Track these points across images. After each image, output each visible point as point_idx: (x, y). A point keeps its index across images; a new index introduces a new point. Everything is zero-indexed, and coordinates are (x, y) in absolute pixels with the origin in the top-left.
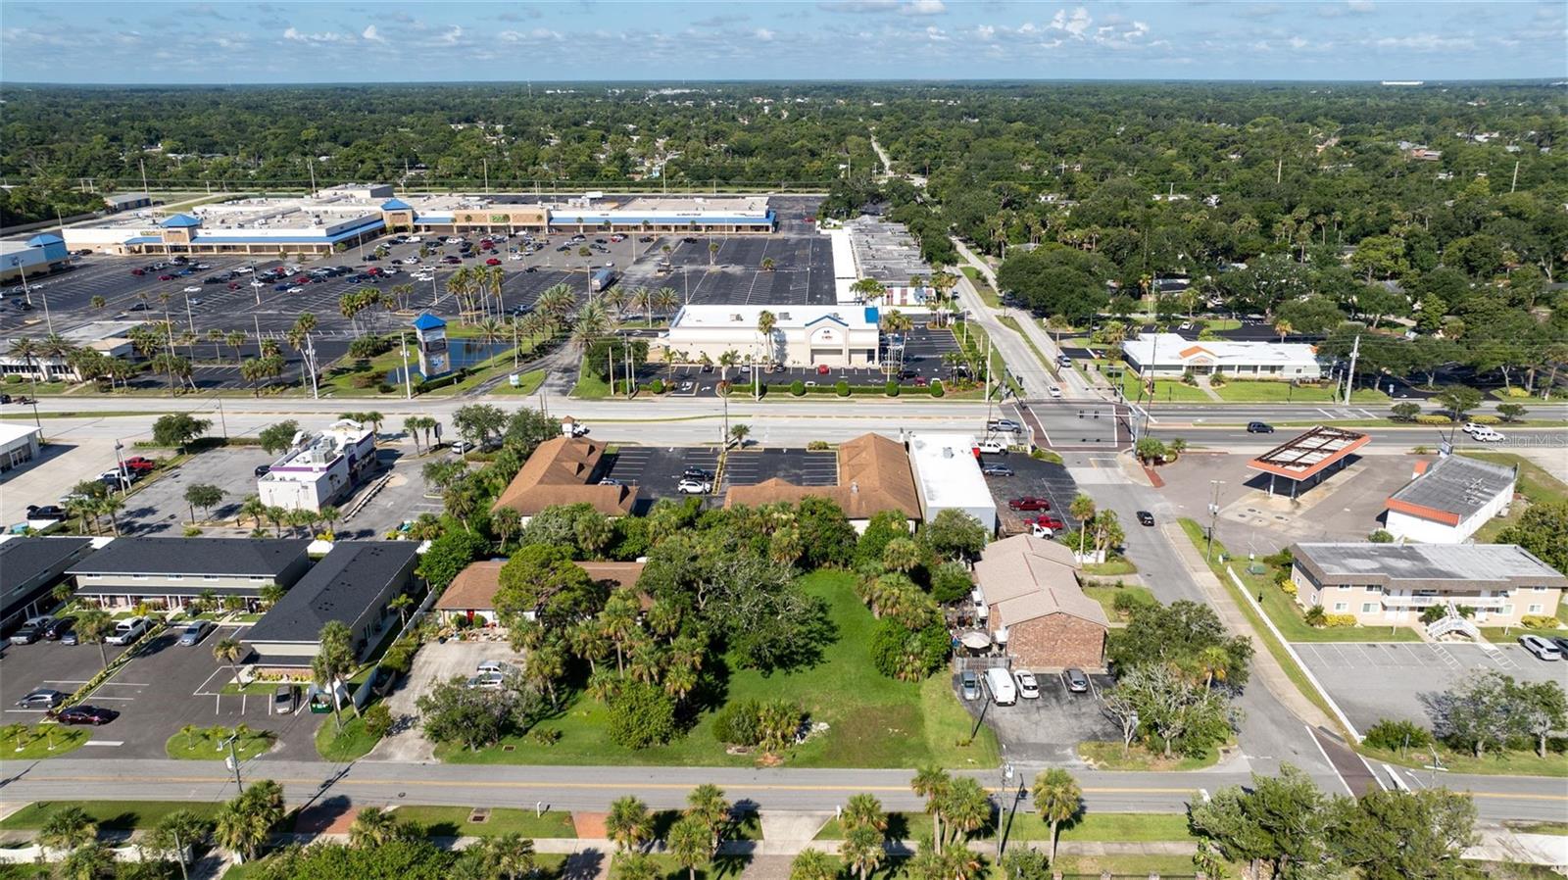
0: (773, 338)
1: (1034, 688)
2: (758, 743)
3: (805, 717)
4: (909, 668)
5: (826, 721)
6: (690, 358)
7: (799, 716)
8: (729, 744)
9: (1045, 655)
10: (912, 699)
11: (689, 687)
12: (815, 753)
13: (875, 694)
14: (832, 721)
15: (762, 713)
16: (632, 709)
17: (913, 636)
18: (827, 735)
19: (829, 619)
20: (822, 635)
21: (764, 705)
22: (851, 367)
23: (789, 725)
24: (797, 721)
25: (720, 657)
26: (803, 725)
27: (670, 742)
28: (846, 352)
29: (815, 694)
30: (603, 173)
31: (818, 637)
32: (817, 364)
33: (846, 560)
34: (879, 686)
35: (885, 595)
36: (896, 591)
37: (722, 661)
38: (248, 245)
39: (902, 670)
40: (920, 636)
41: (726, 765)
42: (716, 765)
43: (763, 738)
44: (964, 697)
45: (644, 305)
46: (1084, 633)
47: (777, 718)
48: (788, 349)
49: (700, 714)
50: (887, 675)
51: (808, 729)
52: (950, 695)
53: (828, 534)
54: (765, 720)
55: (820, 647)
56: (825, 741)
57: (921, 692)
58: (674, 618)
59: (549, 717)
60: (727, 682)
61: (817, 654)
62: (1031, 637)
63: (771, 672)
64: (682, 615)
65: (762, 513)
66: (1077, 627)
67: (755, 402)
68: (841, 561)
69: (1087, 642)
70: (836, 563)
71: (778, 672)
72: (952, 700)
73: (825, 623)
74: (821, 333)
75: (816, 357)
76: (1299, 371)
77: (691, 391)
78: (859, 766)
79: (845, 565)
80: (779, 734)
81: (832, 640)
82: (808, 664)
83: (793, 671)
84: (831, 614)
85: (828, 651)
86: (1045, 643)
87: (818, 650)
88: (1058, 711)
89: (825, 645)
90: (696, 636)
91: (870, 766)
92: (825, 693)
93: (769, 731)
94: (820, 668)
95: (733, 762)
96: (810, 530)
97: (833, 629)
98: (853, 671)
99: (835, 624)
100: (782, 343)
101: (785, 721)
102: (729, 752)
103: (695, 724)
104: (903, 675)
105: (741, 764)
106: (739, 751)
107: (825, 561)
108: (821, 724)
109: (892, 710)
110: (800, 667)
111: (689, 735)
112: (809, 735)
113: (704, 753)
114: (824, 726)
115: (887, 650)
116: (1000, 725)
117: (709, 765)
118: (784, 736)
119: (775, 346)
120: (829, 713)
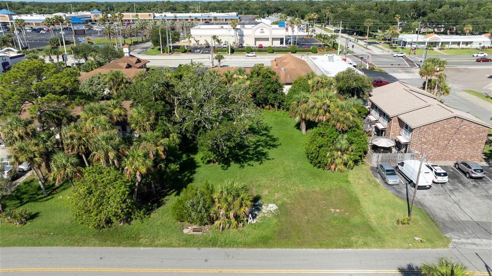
0: (237, 33)
1: (445, 175)
2: (213, 223)
3: (256, 199)
4: (338, 161)
5: (274, 202)
6: (200, 43)
7: (251, 198)
8: (187, 223)
9: (438, 152)
10: (344, 185)
11: (144, 170)
12: (266, 233)
13: (313, 181)
14: (280, 202)
15: (215, 196)
16: (90, 193)
17: (340, 137)
18: (276, 215)
19: (270, 134)
20: (266, 143)
21: (218, 188)
22: (273, 46)
23: (241, 206)
24: (249, 203)
25: (192, 156)
26: (254, 206)
27: (133, 222)
28: (270, 40)
29: (264, 181)
30: (178, 10)
31: (264, 144)
32: (257, 45)
33: (280, 103)
34: (314, 175)
35: (318, 104)
36: (328, 102)
37: (192, 159)
38: (34, 22)
39: (332, 163)
40: (346, 136)
41: (179, 246)
42: (170, 245)
43: (217, 218)
44: (386, 183)
45: (183, 29)
46: (472, 134)
47: (230, 199)
48: (245, 39)
49: (167, 197)
50: (319, 167)
51: (259, 210)
52: (375, 182)
53: (268, 86)
54: (219, 202)
55: (265, 150)
56: (275, 221)
57: (350, 179)
58: (148, 120)
59: (36, 201)
60: (194, 173)
61: (264, 154)
62: (431, 138)
63: (229, 166)
64: (156, 119)
65: (227, 76)
66: (467, 129)
67: (229, 55)
68: (276, 104)
69: (473, 141)
70: (273, 106)
71: (234, 166)
72: (377, 185)
73: (268, 136)
74: (259, 30)
75: (257, 42)
76: (480, 44)
77: (199, 52)
78: (310, 245)
79: (279, 107)
80: (231, 214)
81: (274, 146)
82: (258, 160)
83: (246, 165)
84: (271, 132)
85: (272, 153)
86: (440, 143)
87: (264, 151)
88: (468, 192)
89: (269, 149)
90: (168, 137)
91: (321, 246)
92: (271, 180)
93: (222, 212)
94: (266, 163)
95: (188, 242)
96: (257, 83)
97: (274, 140)
98: (292, 165)
99: (275, 137)
100: (242, 35)
101: (237, 202)
102: (185, 231)
103: (158, 206)
104: (333, 167)
105: (194, 244)
106: (194, 230)
107: (266, 105)
108: (271, 205)
109: (329, 193)
110: (251, 162)
111: (152, 215)
112: (260, 215)
113: (161, 232)
114: (273, 207)
115: (320, 147)
116: (426, 204)
117: (163, 246)
118: (236, 217)
119: (239, 37)
120: (277, 195)
